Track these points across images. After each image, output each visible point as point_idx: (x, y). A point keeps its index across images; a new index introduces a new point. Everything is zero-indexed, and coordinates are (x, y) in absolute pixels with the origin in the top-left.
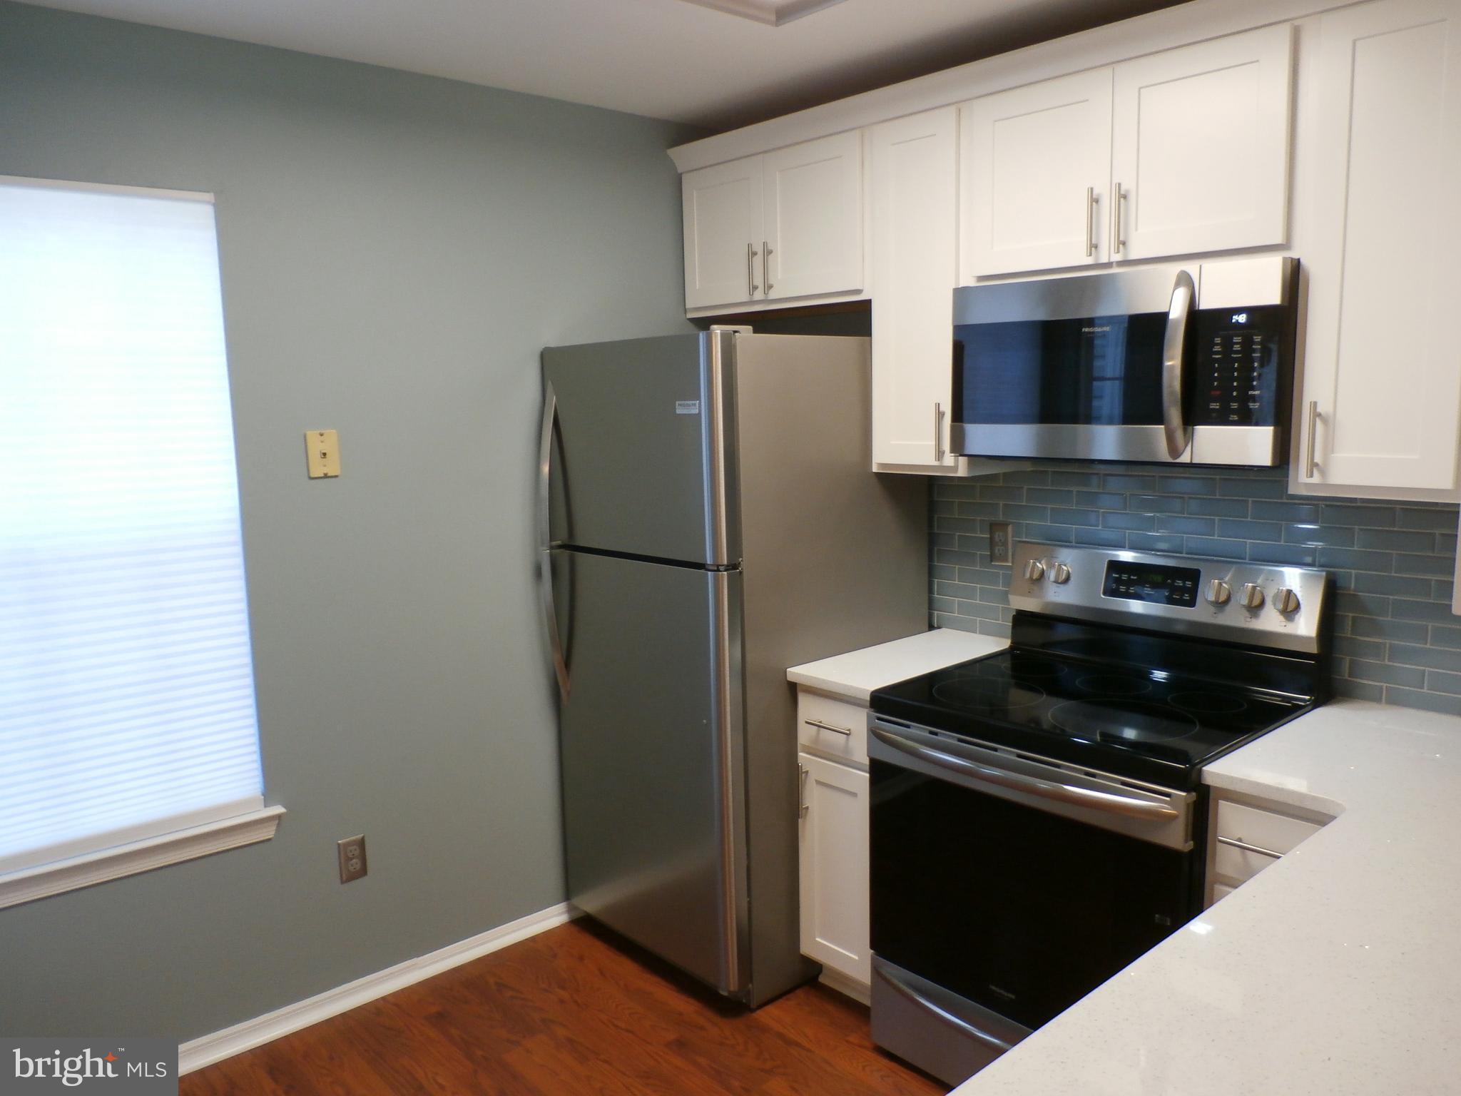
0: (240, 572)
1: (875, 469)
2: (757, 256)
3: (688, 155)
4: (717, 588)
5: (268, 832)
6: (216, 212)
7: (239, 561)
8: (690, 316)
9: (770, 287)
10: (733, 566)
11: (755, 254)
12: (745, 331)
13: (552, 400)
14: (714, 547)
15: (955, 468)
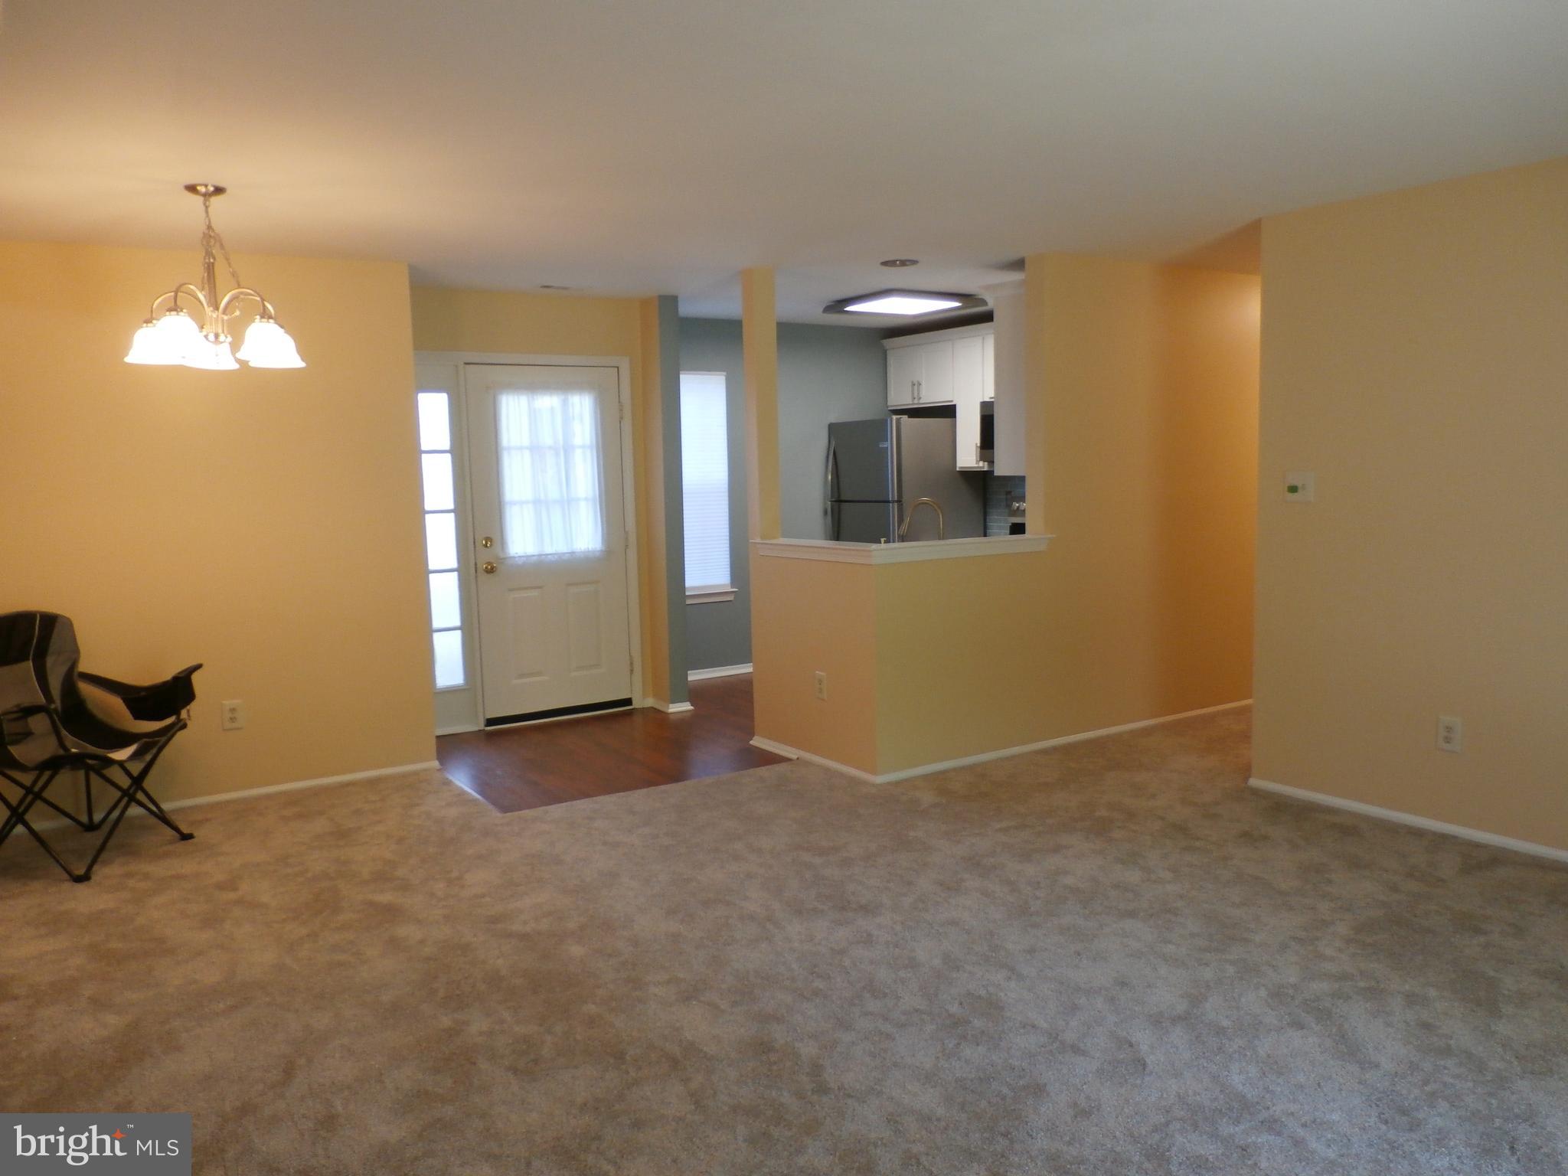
0: (727, 502)
1: (958, 469)
2: (916, 385)
3: (889, 343)
4: (894, 509)
5: (731, 598)
6: (726, 379)
7: (727, 498)
8: (889, 409)
9: (920, 398)
10: (899, 501)
11: (914, 385)
12: (905, 418)
13: (833, 443)
14: (893, 494)
15: (983, 467)
